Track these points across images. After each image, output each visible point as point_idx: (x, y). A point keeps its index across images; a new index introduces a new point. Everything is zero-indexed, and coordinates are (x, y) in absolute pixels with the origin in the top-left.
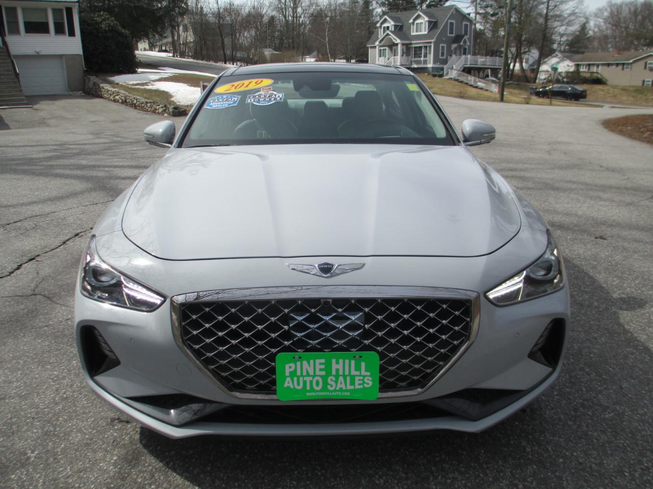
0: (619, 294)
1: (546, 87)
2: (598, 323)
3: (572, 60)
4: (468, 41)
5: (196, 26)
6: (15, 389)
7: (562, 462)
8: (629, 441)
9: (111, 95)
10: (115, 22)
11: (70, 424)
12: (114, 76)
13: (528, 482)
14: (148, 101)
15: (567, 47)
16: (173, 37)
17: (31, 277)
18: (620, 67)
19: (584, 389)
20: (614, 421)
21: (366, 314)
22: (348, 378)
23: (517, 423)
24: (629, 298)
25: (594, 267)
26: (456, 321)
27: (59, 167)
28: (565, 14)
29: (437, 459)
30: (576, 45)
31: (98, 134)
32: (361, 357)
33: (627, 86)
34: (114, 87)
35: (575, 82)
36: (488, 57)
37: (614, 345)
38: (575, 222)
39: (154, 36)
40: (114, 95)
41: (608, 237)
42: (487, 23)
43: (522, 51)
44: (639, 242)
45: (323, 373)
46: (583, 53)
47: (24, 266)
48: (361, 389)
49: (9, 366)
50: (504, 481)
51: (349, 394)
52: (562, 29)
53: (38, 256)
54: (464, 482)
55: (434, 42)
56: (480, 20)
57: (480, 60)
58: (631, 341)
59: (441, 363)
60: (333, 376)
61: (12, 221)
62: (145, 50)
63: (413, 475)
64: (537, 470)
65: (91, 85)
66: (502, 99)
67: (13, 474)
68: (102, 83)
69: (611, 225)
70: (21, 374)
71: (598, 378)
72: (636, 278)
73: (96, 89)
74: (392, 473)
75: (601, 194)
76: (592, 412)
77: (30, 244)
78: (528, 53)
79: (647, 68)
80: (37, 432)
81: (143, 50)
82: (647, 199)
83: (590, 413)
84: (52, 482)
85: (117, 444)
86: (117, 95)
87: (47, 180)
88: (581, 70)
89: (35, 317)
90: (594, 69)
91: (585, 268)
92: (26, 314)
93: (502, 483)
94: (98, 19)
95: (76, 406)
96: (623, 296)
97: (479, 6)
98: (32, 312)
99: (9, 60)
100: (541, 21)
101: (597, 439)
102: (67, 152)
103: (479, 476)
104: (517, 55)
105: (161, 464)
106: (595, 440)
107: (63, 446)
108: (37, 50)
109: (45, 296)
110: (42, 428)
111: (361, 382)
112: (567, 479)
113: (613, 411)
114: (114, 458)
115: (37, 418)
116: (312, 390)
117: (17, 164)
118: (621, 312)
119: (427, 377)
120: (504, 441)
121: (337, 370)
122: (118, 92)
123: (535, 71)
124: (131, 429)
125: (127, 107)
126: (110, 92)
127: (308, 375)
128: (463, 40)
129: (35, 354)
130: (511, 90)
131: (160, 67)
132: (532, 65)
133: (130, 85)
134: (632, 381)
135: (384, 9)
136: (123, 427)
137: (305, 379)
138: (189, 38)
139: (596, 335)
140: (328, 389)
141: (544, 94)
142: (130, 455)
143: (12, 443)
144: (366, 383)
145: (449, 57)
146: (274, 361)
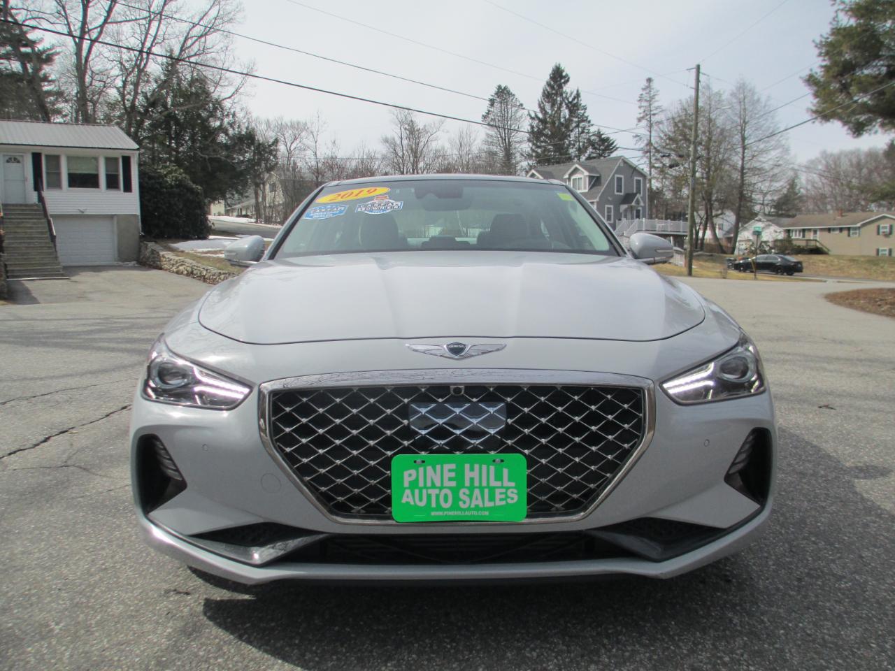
0: (853, 463)
1: (748, 258)
2: (826, 492)
3: (780, 225)
4: (641, 201)
5: (287, 184)
6: (36, 561)
7: (783, 634)
8: (875, 611)
9: (173, 265)
10: (184, 175)
11: (109, 596)
12: (178, 242)
13: (737, 654)
14: (222, 272)
15: (772, 210)
16: (257, 198)
17: (62, 448)
18: (845, 233)
19: (810, 559)
20: (853, 592)
21: (509, 406)
22: (486, 491)
23: (719, 594)
24: (867, 466)
25: (818, 437)
26: (626, 416)
27: (102, 340)
28: (766, 166)
29: (610, 631)
30: (784, 207)
31: (154, 308)
32: (502, 461)
33: (857, 256)
34: (178, 256)
35: (787, 252)
36: (669, 220)
37: (849, 514)
38: (792, 392)
39: (233, 195)
40: (177, 265)
41: (837, 406)
42: (666, 178)
43: (714, 214)
44: (879, 411)
45: (453, 484)
46: (793, 216)
47: (53, 438)
48: (502, 506)
49: (30, 537)
50: (704, 654)
51: (487, 513)
52: (764, 186)
53: (72, 428)
54: (647, 655)
55: (598, 202)
56: (656, 175)
57: (658, 225)
58: (871, 509)
59: (608, 475)
60: (467, 487)
61: (38, 394)
62: (220, 214)
63: (578, 648)
64: (748, 642)
65: (148, 253)
66: (690, 274)
67: (29, 647)
68: (162, 250)
69: (839, 396)
70: (45, 545)
71: (828, 547)
72: (877, 446)
73: (154, 258)
74: (548, 646)
75: (825, 365)
76: (823, 582)
77: (60, 417)
78: (721, 216)
79: (881, 233)
80: (64, 604)
81: (217, 214)
82: (889, 370)
83: (819, 583)
84: (83, 655)
85: (172, 617)
86: (182, 265)
87: (86, 353)
88: (793, 237)
89: (66, 488)
90: (810, 236)
91: (806, 438)
92: (54, 485)
93: (701, 655)
94: (162, 171)
95: (118, 578)
96: (859, 464)
97: (654, 158)
98: (63, 483)
99: (44, 220)
100: (736, 175)
101: (830, 610)
102: (114, 325)
103: (668, 648)
104: (707, 218)
105: (232, 636)
106: (828, 611)
107: (98, 618)
108: (82, 209)
109: (81, 468)
110: (71, 600)
111: (503, 496)
112: (790, 651)
113: (851, 581)
114: (168, 631)
115: (65, 590)
116: (439, 508)
117: (47, 338)
118: (856, 481)
119: (590, 496)
120: (701, 613)
121: (472, 479)
122: (183, 262)
123: (732, 240)
124: (192, 601)
125: (194, 279)
126: (172, 262)
127: (433, 486)
128: (635, 201)
129: (65, 525)
130: (702, 263)
131: (238, 234)
132: (728, 232)
133: (199, 252)
134: (876, 550)
135: (531, 162)
136: (181, 599)
137: (430, 491)
138: (277, 199)
139: (824, 504)
140: (459, 505)
141: (744, 267)
142: (189, 628)
143: (29, 614)
144: (509, 497)
145: (617, 221)
146: (389, 468)
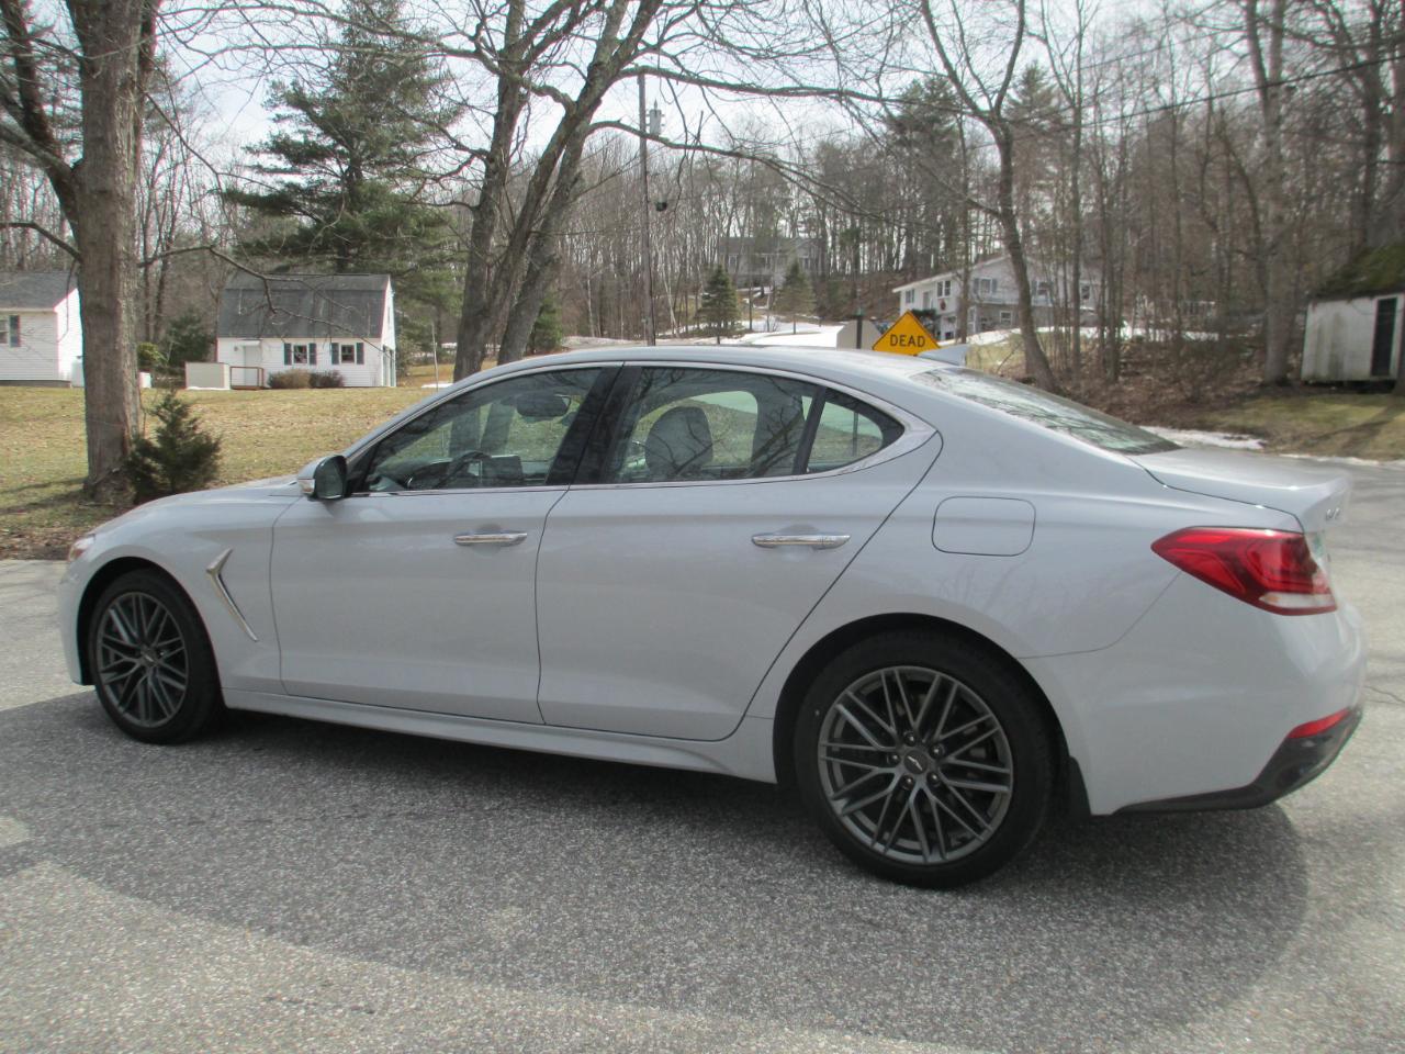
0: (39, 872)
96: (27, 872)
